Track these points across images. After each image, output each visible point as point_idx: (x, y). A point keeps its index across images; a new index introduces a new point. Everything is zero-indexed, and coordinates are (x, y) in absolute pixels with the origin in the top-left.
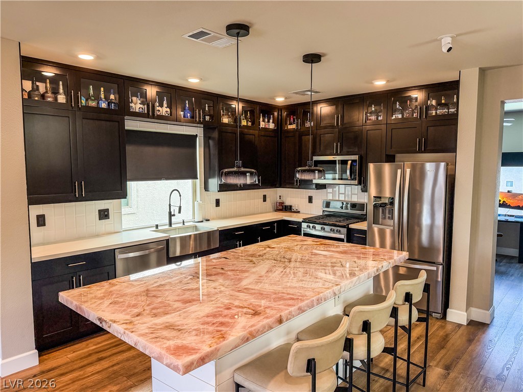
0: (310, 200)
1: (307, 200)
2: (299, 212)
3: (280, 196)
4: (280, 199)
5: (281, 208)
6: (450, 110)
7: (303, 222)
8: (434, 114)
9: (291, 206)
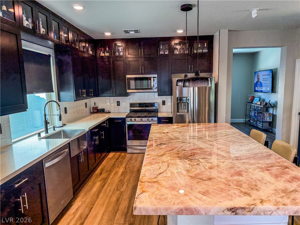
0: (118, 104)
1: (116, 104)
2: (110, 112)
3: (95, 103)
4: (95, 105)
5: (95, 111)
6: (203, 51)
7: (126, 117)
8: (195, 52)
9: (104, 109)
